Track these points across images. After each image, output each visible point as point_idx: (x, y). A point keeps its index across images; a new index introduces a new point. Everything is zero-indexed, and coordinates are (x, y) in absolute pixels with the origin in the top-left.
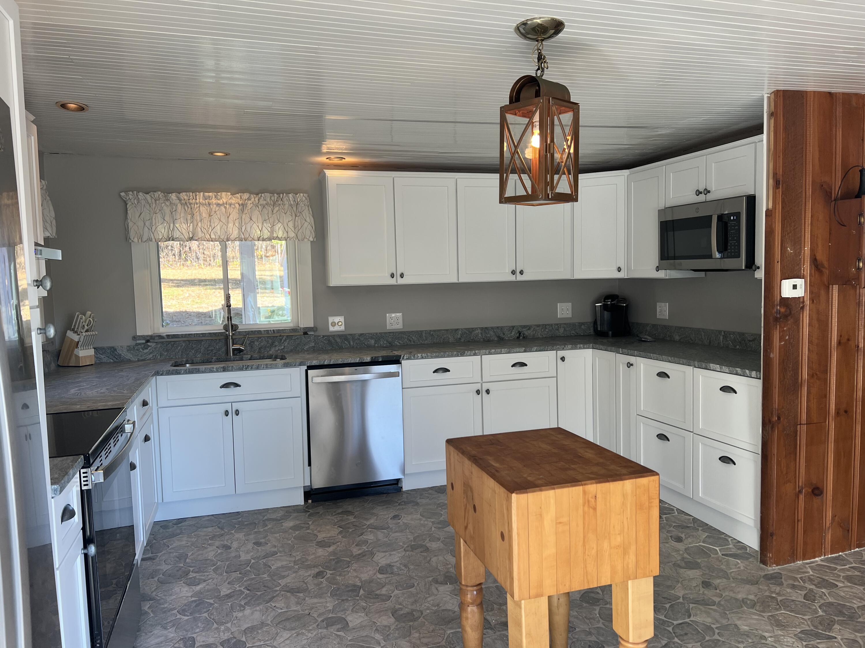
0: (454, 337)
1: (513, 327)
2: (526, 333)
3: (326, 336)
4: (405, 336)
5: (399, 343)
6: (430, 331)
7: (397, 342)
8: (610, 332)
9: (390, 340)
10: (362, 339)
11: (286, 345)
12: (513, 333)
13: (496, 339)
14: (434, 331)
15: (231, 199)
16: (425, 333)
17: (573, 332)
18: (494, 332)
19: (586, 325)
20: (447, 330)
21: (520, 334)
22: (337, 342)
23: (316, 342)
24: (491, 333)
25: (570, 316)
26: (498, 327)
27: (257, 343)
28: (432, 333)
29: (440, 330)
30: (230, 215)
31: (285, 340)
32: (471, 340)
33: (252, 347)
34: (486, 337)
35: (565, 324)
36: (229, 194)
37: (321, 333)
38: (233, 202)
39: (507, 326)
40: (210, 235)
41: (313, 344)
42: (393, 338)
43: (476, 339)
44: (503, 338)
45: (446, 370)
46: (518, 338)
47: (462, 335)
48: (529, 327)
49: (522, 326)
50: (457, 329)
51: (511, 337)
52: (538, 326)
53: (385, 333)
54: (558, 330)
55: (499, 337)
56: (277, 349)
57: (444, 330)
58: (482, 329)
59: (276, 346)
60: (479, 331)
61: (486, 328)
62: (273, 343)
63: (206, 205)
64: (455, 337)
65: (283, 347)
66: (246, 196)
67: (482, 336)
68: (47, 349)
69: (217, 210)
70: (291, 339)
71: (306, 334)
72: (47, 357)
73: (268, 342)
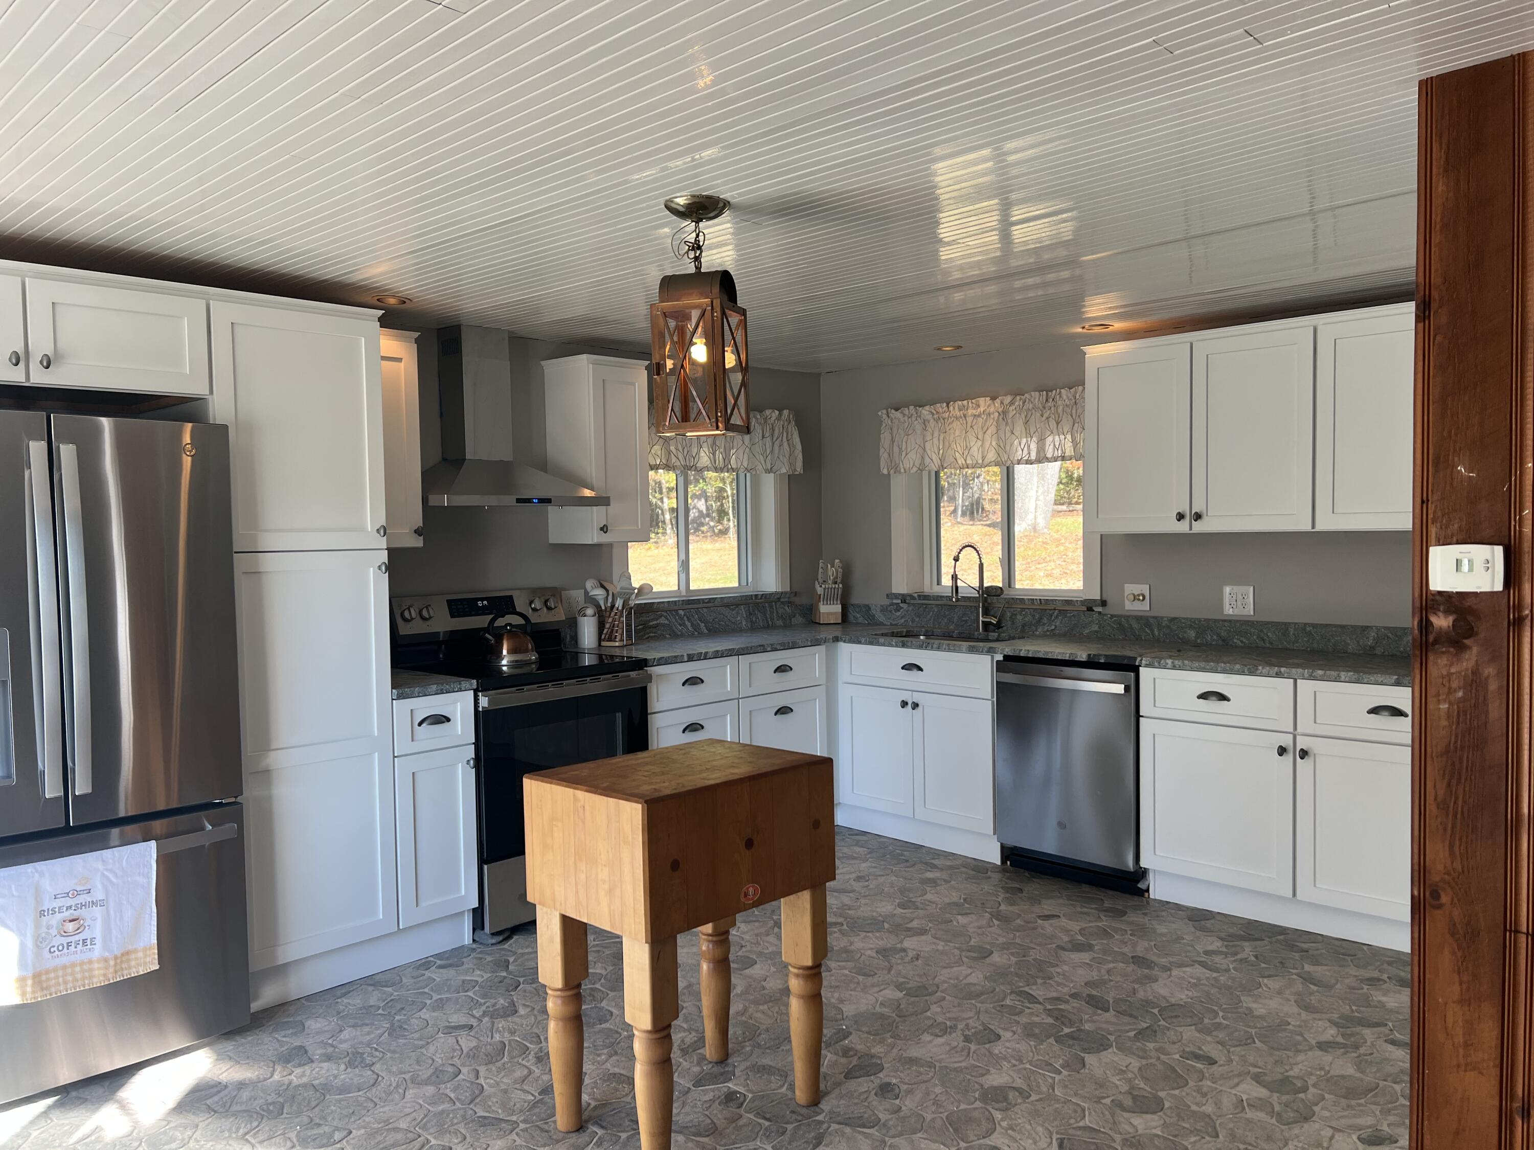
0: (1358, 642)
3: (1115, 616)
4: (1253, 630)
5: (1242, 642)
6: (1305, 624)
7: (1238, 639)
9: (1224, 634)
10: (1174, 628)
11: (1057, 624)
14: (1314, 626)
15: (989, 406)
16: (1295, 629)
20: (1343, 627)
22: (1132, 629)
23: (1101, 625)
27: (1019, 617)
30: (988, 429)
31: (1057, 617)
33: (1013, 623)
36: (989, 398)
37: (1109, 610)
38: (992, 409)
40: (965, 461)
41: (1096, 628)
45: (1222, 697)
50: (1366, 627)
56: (1046, 628)
59: (1044, 624)
62: (1041, 618)
63: (961, 417)
64: (1361, 643)
65: (1053, 627)
66: (1008, 399)
68: (787, 600)
69: (974, 423)
70: (1066, 617)
71: (1090, 609)
72: (785, 609)
73: (1034, 616)
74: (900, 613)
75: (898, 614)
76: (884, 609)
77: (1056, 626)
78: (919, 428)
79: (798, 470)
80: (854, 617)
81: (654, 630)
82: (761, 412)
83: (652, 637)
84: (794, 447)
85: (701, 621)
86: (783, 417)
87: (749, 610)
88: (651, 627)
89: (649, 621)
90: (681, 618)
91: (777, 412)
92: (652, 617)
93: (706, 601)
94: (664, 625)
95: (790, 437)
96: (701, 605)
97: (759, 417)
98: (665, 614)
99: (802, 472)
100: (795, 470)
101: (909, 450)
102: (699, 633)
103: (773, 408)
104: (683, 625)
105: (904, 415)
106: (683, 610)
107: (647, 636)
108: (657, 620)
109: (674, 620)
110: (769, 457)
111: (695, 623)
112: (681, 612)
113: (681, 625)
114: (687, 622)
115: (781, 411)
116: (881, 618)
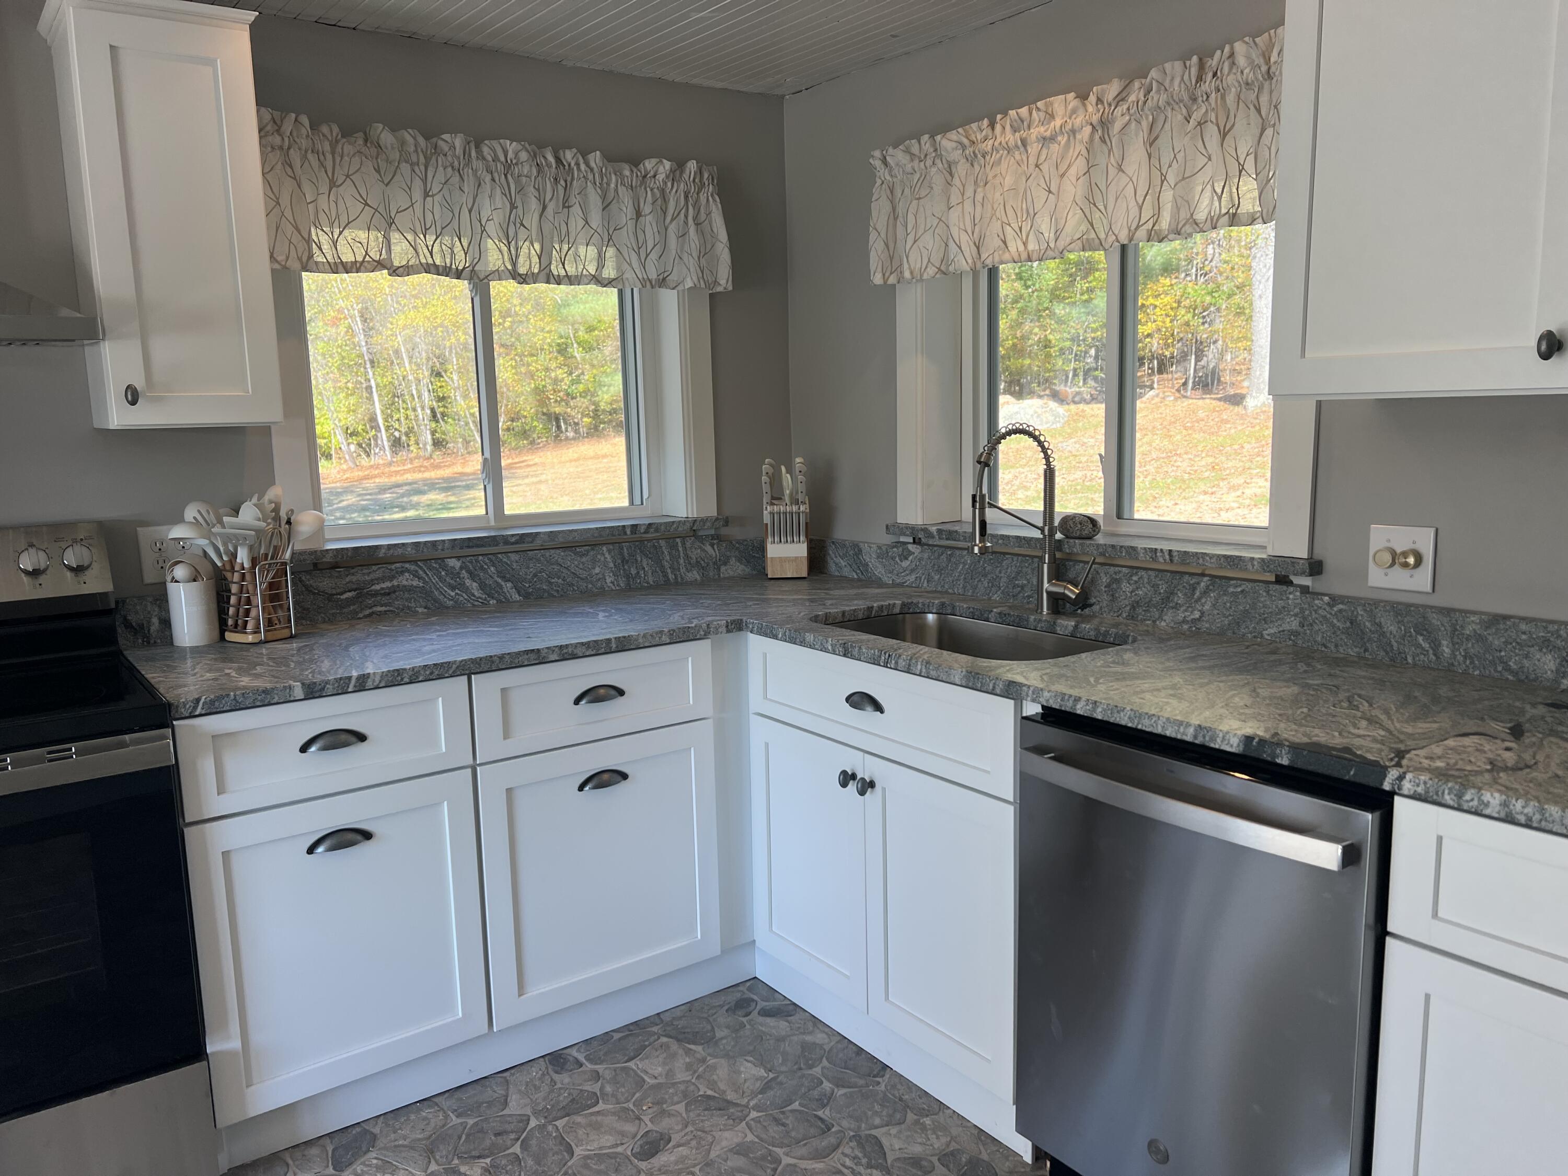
3: (1344, 600)
11: (1207, 607)
15: (1074, 111)
22: (1383, 634)
23: (1305, 618)
27: (1126, 587)
30: (1069, 166)
31: (1205, 593)
33: (1113, 598)
36: (1073, 95)
37: (1331, 583)
38: (1079, 119)
40: (1025, 244)
41: (1294, 624)
56: (1181, 616)
59: (1177, 607)
62: (1171, 593)
65: (1197, 615)
66: (1113, 91)
68: (712, 532)
69: (1043, 157)
70: (1225, 593)
71: (1283, 581)
72: (704, 550)
73: (1155, 586)
74: (908, 563)
75: (905, 564)
76: (883, 553)
77: (1202, 613)
78: (937, 178)
79: (723, 282)
80: (836, 564)
81: (385, 600)
82: (635, 163)
83: (380, 614)
84: (714, 236)
85: (503, 578)
86: (686, 176)
87: (621, 554)
88: (376, 594)
89: (372, 582)
90: (455, 574)
91: (667, 164)
92: (379, 574)
93: (513, 540)
94: (410, 589)
95: (703, 216)
96: (502, 548)
97: (627, 173)
98: (413, 567)
99: (730, 288)
100: (716, 282)
101: (921, 231)
102: (499, 601)
103: (660, 155)
104: (462, 586)
105: (912, 155)
106: (458, 558)
107: (367, 612)
108: (391, 578)
109: (435, 580)
110: (654, 256)
111: (489, 582)
112: (454, 563)
113: (453, 588)
114: (468, 582)
115: (680, 165)
116: (878, 570)
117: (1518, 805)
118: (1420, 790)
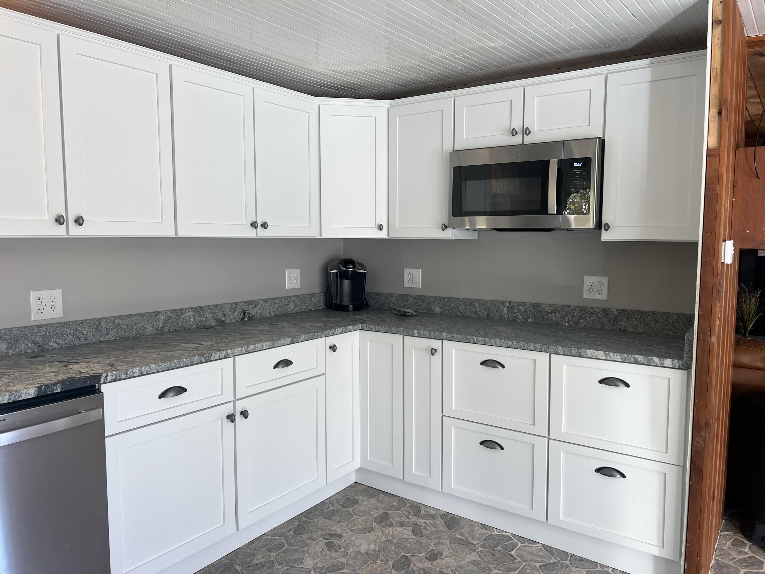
0: (153, 325)
1: (236, 304)
2: (252, 312)
4: (68, 331)
5: (58, 344)
6: (115, 317)
7: (54, 342)
8: (351, 306)
9: (39, 340)
12: (236, 313)
13: (214, 324)
14: (121, 317)
16: (106, 323)
17: (304, 307)
18: (212, 313)
19: (316, 297)
20: (142, 315)
21: (245, 314)
24: (208, 315)
25: (298, 286)
26: (216, 306)
28: (117, 321)
29: (131, 315)
32: (179, 329)
34: (201, 322)
35: (295, 296)
39: (228, 304)
42: (45, 335)
43: (186, 326)
44: (224, 321)
45: (180, 390)
46: (243, 319)
47: (165, 322)
48: (254, 303)
49: (246, 302)
50: (159, 312)
51: (234, 319)
52: (266, 301)
53: (30, 328)
54: (288, 305)
55: (218, 320)
57: (138, 315)
58: (194, 309)
60: (191, 313)
61: (200, 308)
64: (155, 326)
67: (195, 320)
117: (143, 369)
118: (114, 378)
